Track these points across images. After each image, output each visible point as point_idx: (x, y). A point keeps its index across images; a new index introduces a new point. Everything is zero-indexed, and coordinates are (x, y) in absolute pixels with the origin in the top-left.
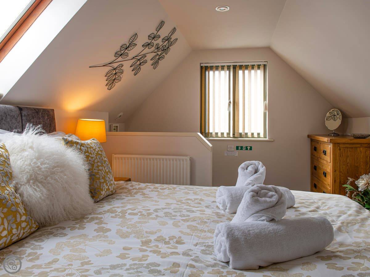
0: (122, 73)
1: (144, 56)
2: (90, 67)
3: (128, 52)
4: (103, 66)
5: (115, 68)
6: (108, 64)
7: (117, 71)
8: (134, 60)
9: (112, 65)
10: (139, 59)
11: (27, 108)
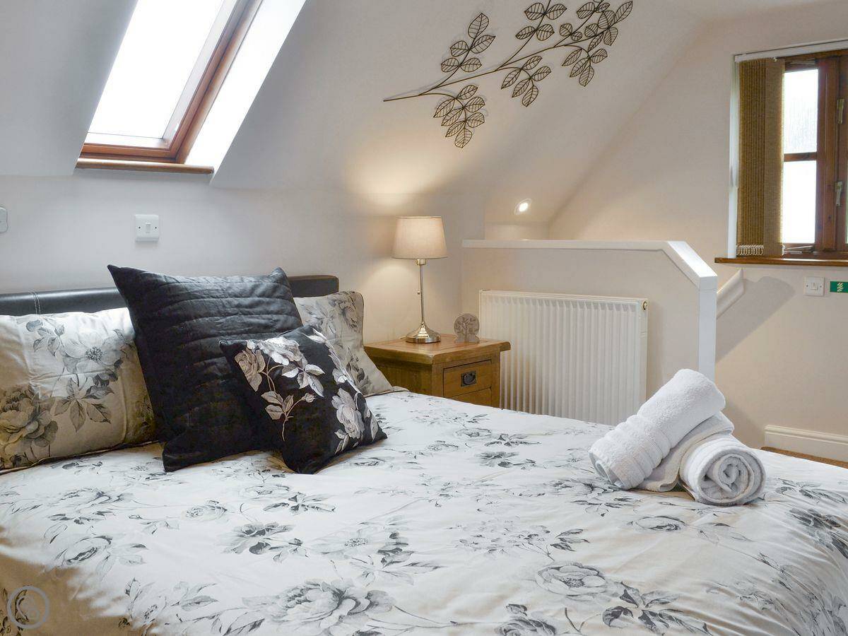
0: (482, 103)
1: (536, 57)
2: (385, 101)
3: (477, 56)
4: (421, 95)
5: (455, 97)
6: (432, 89)
7: (466, 101)
8: (505, 72)
9: (446, 91)
10: (521, 67)
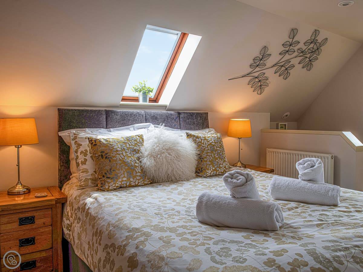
0: (267, 79)
1: (288, 61)
2: (229, 80)
3: (264, 62)
4: (242, 77)
5: (256, 77)
6: (247, 75)
7: (260, 79)
8: (276, 67)
9: (252, 75)
10: (282, 65)
11: (184, 112)
